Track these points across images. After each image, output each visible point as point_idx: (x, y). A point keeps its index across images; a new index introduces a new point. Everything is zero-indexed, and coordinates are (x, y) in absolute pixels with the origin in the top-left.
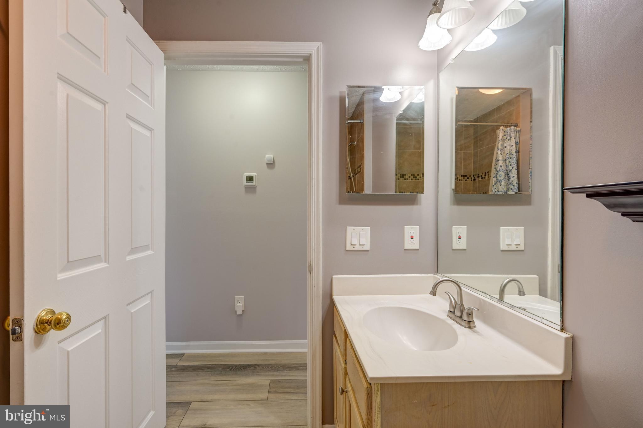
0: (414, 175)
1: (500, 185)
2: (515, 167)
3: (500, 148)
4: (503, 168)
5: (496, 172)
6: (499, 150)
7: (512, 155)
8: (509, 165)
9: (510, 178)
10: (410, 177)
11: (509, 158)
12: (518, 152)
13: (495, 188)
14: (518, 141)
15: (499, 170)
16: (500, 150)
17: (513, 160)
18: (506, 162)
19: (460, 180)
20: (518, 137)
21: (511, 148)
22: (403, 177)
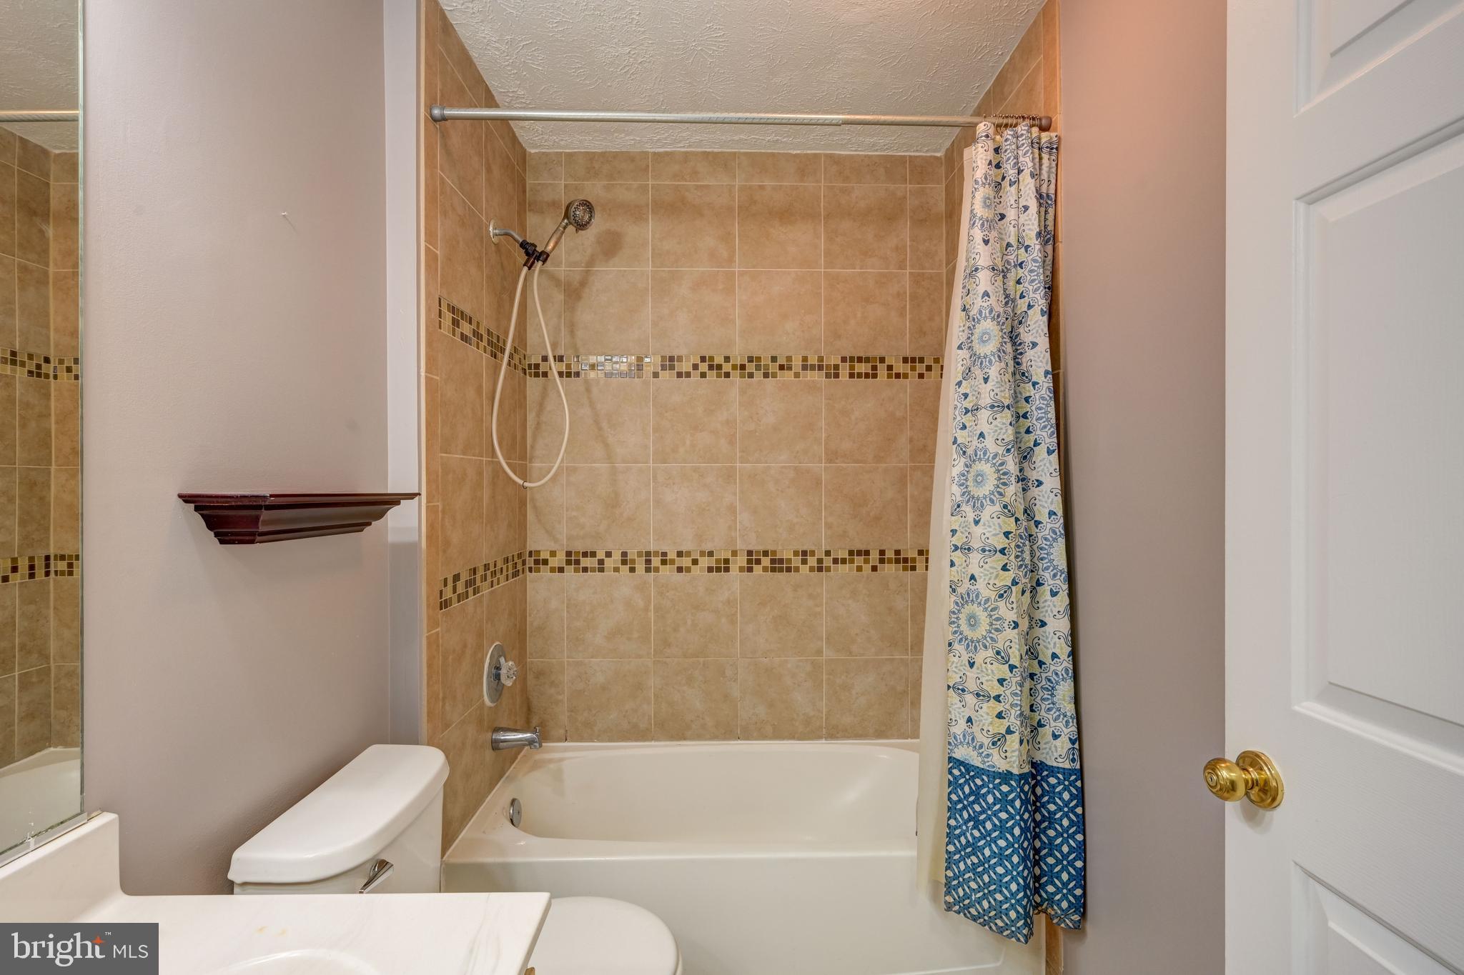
0: (712, 359)
1: (982, 381)
2: (1041, 302)
3: (979, 215)
4: (996, 302)
5: (968, 324)
6: (978, 223)
7: (1027, 247)
8: (1018, 297)
9: (1021, 354)
10: (695, 367)
11: (1015, 266)
12: (1049, 237)
13: (966, 396)
14: (1052, 191)
15: (980, 313)
16: (983, 225)
17: (1031, 271)
18: (1004, 284)
19: (898, 376)
20: (1049, 172)
21: (1023, 218)
22: (672, 368)
